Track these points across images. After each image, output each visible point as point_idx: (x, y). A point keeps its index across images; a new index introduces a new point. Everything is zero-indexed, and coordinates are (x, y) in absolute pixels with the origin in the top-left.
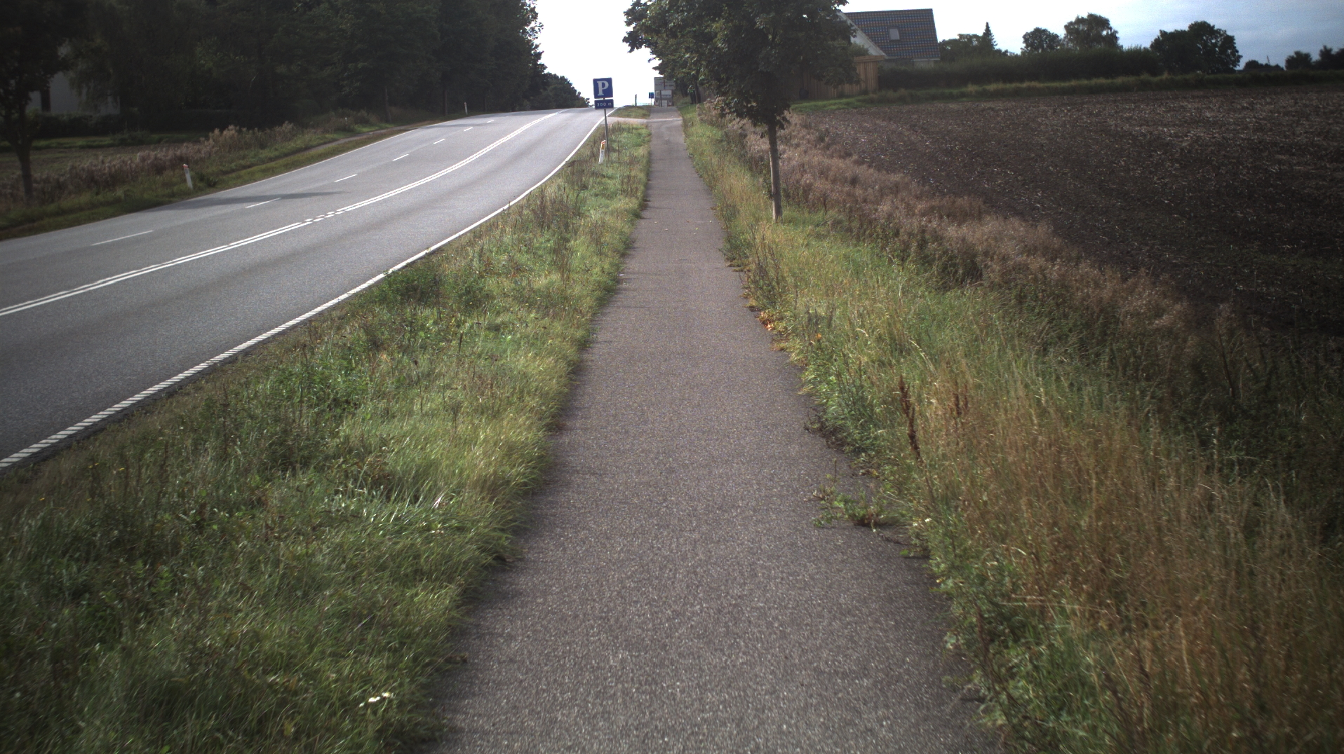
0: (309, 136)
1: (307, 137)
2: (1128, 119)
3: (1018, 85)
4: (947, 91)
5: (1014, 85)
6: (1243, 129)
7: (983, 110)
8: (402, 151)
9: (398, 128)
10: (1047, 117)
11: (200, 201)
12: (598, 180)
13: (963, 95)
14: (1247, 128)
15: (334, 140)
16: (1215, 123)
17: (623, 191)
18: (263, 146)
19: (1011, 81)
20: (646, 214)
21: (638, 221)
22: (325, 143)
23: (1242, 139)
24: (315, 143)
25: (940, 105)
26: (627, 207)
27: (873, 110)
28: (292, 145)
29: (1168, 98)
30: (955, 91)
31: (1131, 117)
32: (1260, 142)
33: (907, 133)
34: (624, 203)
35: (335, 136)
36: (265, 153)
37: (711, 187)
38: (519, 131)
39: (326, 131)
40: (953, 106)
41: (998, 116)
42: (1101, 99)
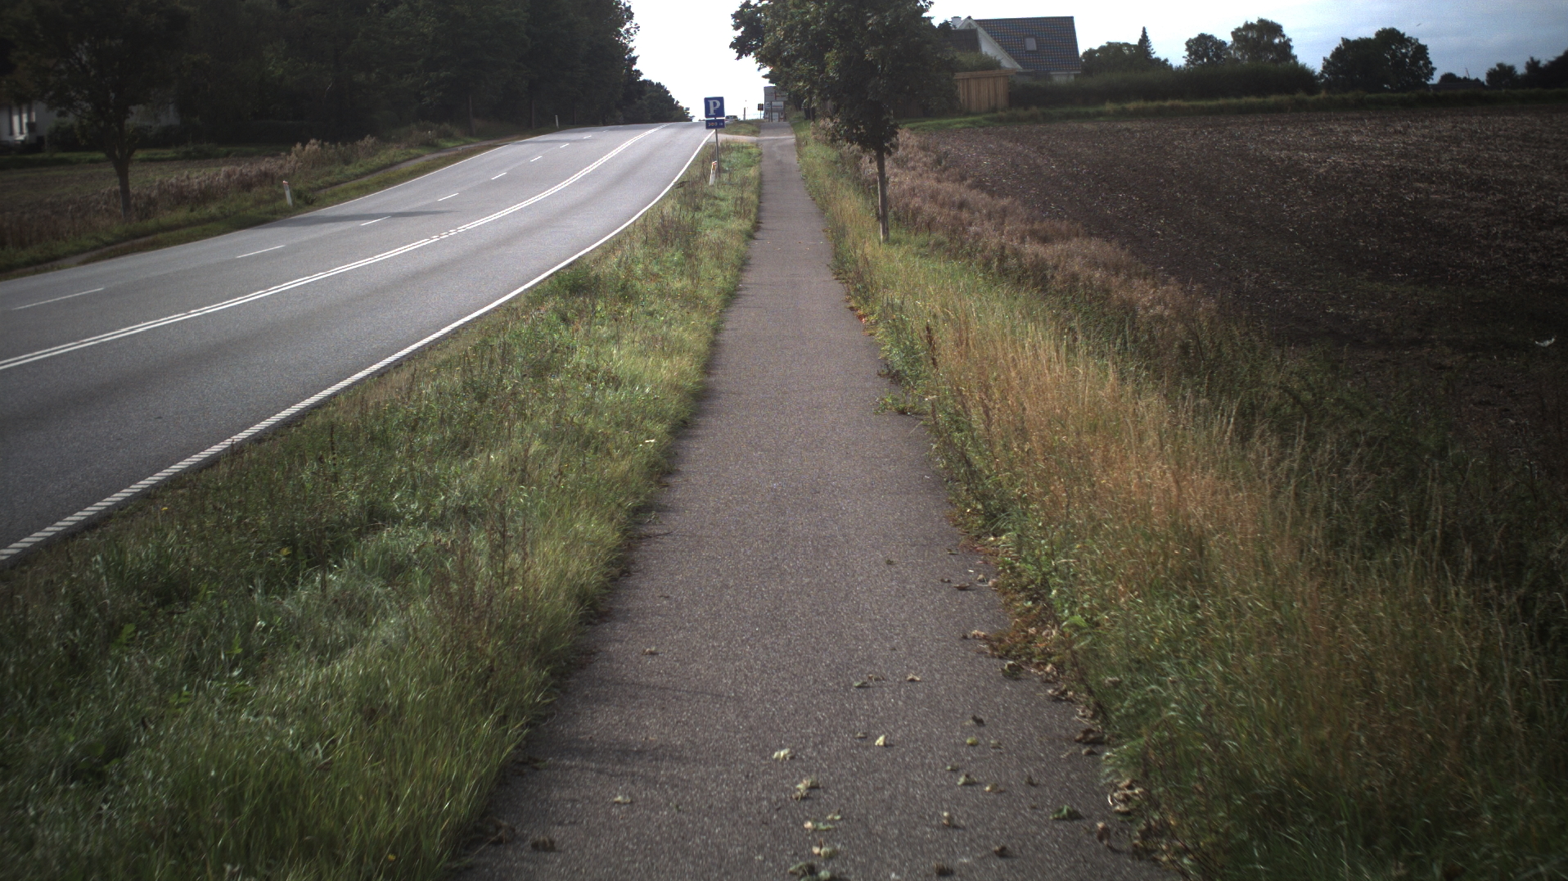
0: (393, 152)
1: (392, 152)
2: (1269, 143)
3: (1161, 103)
4: (1083, 110)
5: (1156, 104)
6: (1387, 155)
7: (1119, 131)
8: (500, 168)
9: (486, 143)
10: (1185, 140)
11: (304, 219)
12: (711, 201)
13: (1100, 114)
14: (1392, 154)
15: (418, 156)
16: (1360, 148)
17: (736, 213)
18: (347, 162)
19: (1153, 100)
20: (758, 235)
21: (752, 241)
22: (410, 159)
23: (1384, 166)
24: (399, 159)
25: (1074, 125)
26: (740, 228)
27: (1002, 129)
28: (377, 161)
29: (1321, 120)
30: (1091, 110)
31: (1273, 141)
32: (1401, 169)
33: (1032, 155)
34: (736, 224)
35: (419, 151)
36: (350, 170)
37: (824, 210)
38: (620, 149)
39: (411, 146)
40: (1088, 126)
41: (1133, 138)
42: (1248, 120)
